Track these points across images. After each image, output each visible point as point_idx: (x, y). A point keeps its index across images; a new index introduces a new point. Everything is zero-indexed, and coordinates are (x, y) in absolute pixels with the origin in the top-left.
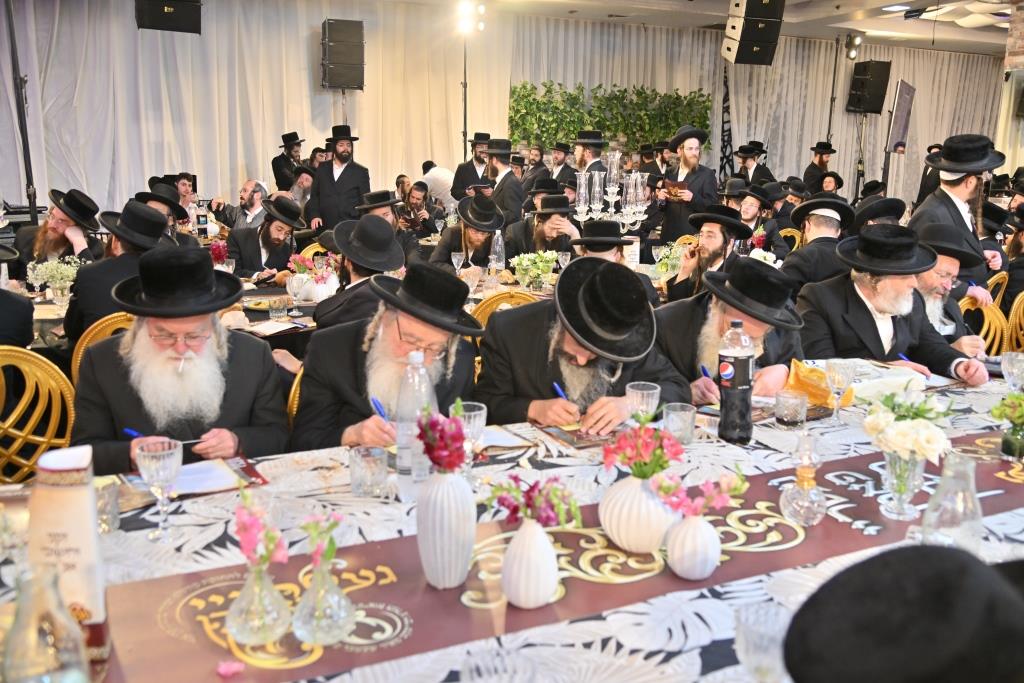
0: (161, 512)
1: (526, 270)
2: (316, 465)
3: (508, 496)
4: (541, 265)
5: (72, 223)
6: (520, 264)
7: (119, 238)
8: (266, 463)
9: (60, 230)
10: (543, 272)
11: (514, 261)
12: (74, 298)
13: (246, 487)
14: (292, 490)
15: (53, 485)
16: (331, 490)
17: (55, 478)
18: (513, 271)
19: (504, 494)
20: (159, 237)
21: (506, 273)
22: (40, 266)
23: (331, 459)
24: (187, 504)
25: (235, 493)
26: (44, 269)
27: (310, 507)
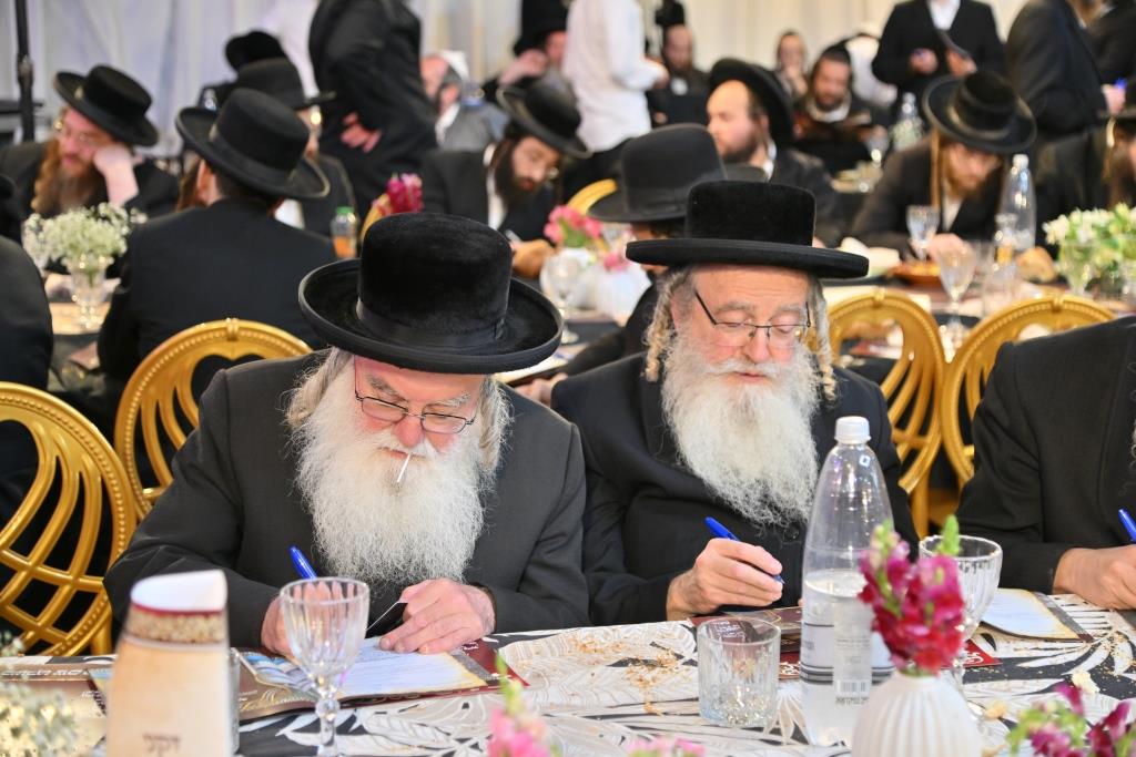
0: (323, 725)
1: (1086, 252)
2: (622, 656)
3: (1058, 732)
4: (1121, 240)
5: (105, 138)
6: (1072, 236)
7: (213, 167)
8: (519, 645)
9: (86, 155)
10: (1127, 255)
11: (1057, 229)
12: (122, 291)
13: (482, 689)
14: (576, 701)
15: (160, 640)
16: (656, 708)
17: (166, 626)
18: (1053, 252)
19: (1048, 728)
20: (290, 168)
21: (1036, 258)
22: (49, 223)
23: (653, 644)
24: (365, 715)
25: (459, 700)
26: (57, 230)
27: (616, 739)
